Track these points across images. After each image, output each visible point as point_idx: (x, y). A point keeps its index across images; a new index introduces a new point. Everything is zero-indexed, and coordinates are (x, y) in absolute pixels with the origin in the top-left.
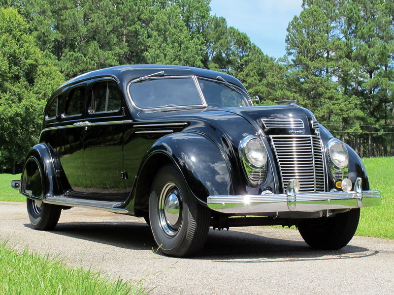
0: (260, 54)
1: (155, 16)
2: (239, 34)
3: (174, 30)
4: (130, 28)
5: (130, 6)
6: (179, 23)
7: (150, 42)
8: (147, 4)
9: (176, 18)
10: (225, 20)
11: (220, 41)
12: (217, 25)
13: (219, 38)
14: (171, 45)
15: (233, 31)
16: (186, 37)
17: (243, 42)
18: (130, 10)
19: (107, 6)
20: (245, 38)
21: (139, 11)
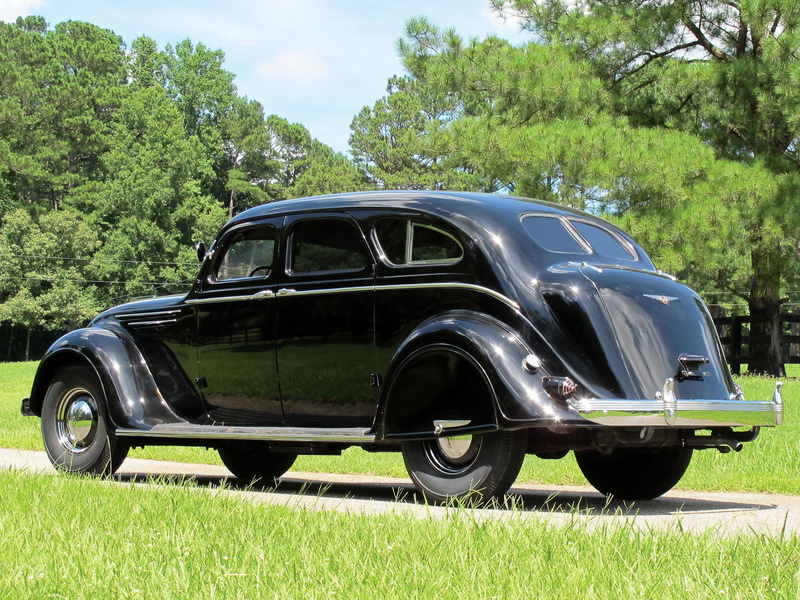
0: (327, 156)
1: (123, 101)
2: (286, 126)
3: (155, 124)
4: (71, 120)
5: (72, 87)
6: (165, 113)
7: (109, 140)
8: (109, 82)
9: (160, 105)
10: (259, 105)
11: (247, 138)
12: (244, 113)
13: (245, 133)
14: (148, 145)
15: (275, 122)
16: (176, 134)
17: (294, 137)
18: (72, 93)
19: (26, 88)
20: (298, 132)
21: (90, 94)
